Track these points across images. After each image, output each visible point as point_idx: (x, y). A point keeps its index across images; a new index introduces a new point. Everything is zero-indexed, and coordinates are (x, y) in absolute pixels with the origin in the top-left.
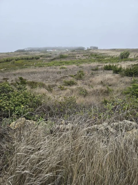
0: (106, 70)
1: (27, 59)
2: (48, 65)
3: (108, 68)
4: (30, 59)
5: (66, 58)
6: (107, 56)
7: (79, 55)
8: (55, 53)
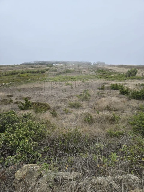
0: (113, 89)
1: (33, 72)
2: (54, 80)
3: (115, 88)
4: (35, 73)
5: (73, 73)
6: (114, 72)
7: (85, 70)
8: (61, 67)
